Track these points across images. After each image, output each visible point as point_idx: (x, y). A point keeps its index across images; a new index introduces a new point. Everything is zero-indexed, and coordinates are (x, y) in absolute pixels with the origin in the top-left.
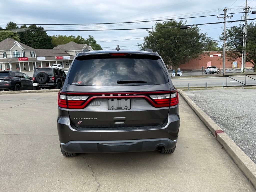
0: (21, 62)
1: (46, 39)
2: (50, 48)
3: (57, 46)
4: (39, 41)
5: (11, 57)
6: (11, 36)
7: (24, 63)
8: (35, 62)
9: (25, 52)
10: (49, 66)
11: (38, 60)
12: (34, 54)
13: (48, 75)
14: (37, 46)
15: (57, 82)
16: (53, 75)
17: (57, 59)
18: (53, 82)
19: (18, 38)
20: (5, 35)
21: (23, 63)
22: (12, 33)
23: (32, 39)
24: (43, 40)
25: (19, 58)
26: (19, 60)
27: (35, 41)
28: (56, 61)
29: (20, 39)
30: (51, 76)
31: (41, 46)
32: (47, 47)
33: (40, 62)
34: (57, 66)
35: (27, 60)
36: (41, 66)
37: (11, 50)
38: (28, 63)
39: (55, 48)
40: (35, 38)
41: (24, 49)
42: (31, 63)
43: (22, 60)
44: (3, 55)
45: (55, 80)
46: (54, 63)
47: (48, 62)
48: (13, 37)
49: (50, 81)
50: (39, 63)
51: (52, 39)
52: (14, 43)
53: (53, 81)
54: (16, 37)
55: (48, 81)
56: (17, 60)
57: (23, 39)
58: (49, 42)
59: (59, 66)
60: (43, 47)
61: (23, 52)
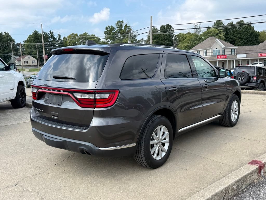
0: (219, 60)
1: (252, 35)
2: (256, 45)
3: (263, 42)
4: (244, 38)
5: (211, 54)
6: (215, 34)
7: (223, 61)
8: (234, 60)
9: (225, 50)
10: (249, 64)
11: (237, 57)
12: (235, 51)
13: (248, 74)
14: (242, 43)
15: (258, 82)
16: (255, 74)
17: (259, 56)
18: (254, 83)
19: (223, 36)
20: (210, 34)
21: (221, 61)
22: (218, 31)
23: (237, 36)
24: (249, 37)
25: (218, 56)
26: (218, 58)
27: (240, 38)
28: (258, 59)
29: (225, 37)
30: (253, 75)
31: (246, 42)
32: (253, 43)
33: (240, 60)
34: (258, 64)
35: (226, 57)
36: (240, 64)
37: (211, 48)
38: (226, 61)
39: (261, 44)
40: (241, 34)
41: (224, 47)
42: (229, 61)
43: (220, 58)
44: (204, 53)
45: (257, 81)
46: (256, 61)
47: (249, 59)
48: (218, 35)
49: (251, 82)
50: (238, 61)
51: (259, 35)
52: (215, 41)
53: (255, 81)
54: (220, 35)
55: (248, 81)
56: (215, 59)
57: (228, 36)
58: (256, 37)
59: (260, 64)
60: (248, 44)
61: (223, 50)
